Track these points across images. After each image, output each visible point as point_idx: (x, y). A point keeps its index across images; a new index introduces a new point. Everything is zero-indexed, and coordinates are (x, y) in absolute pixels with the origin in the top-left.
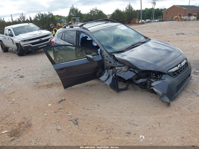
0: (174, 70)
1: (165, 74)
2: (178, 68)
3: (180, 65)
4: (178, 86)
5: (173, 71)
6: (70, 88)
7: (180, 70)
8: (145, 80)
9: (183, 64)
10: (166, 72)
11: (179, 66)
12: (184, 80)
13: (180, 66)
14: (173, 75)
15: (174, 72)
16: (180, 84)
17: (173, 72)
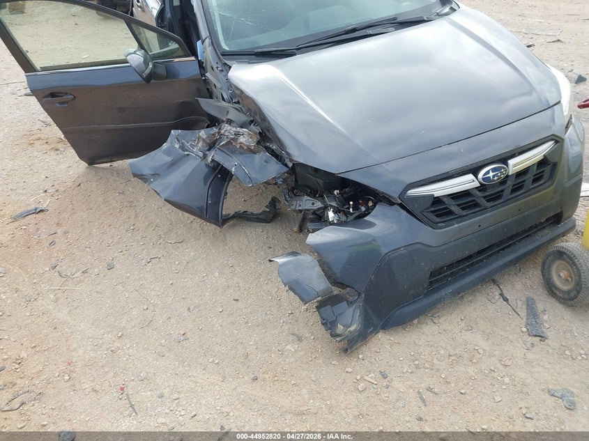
0: (443, 188)
1: (389, 201)
2: (477, 184)
3: (494, 170)
4: (439, 271)
5: (437, 194)
6: (108, 165)
7: (487, 194)
8: (319, 204)
9: (515, 165)
10: (394, 193)
11: (488, 173)
12: (531, 228)
13: (491, 174)
14: (432, 212)
15: (445, 200)
16: (470, 257)
17: (437, 201)
